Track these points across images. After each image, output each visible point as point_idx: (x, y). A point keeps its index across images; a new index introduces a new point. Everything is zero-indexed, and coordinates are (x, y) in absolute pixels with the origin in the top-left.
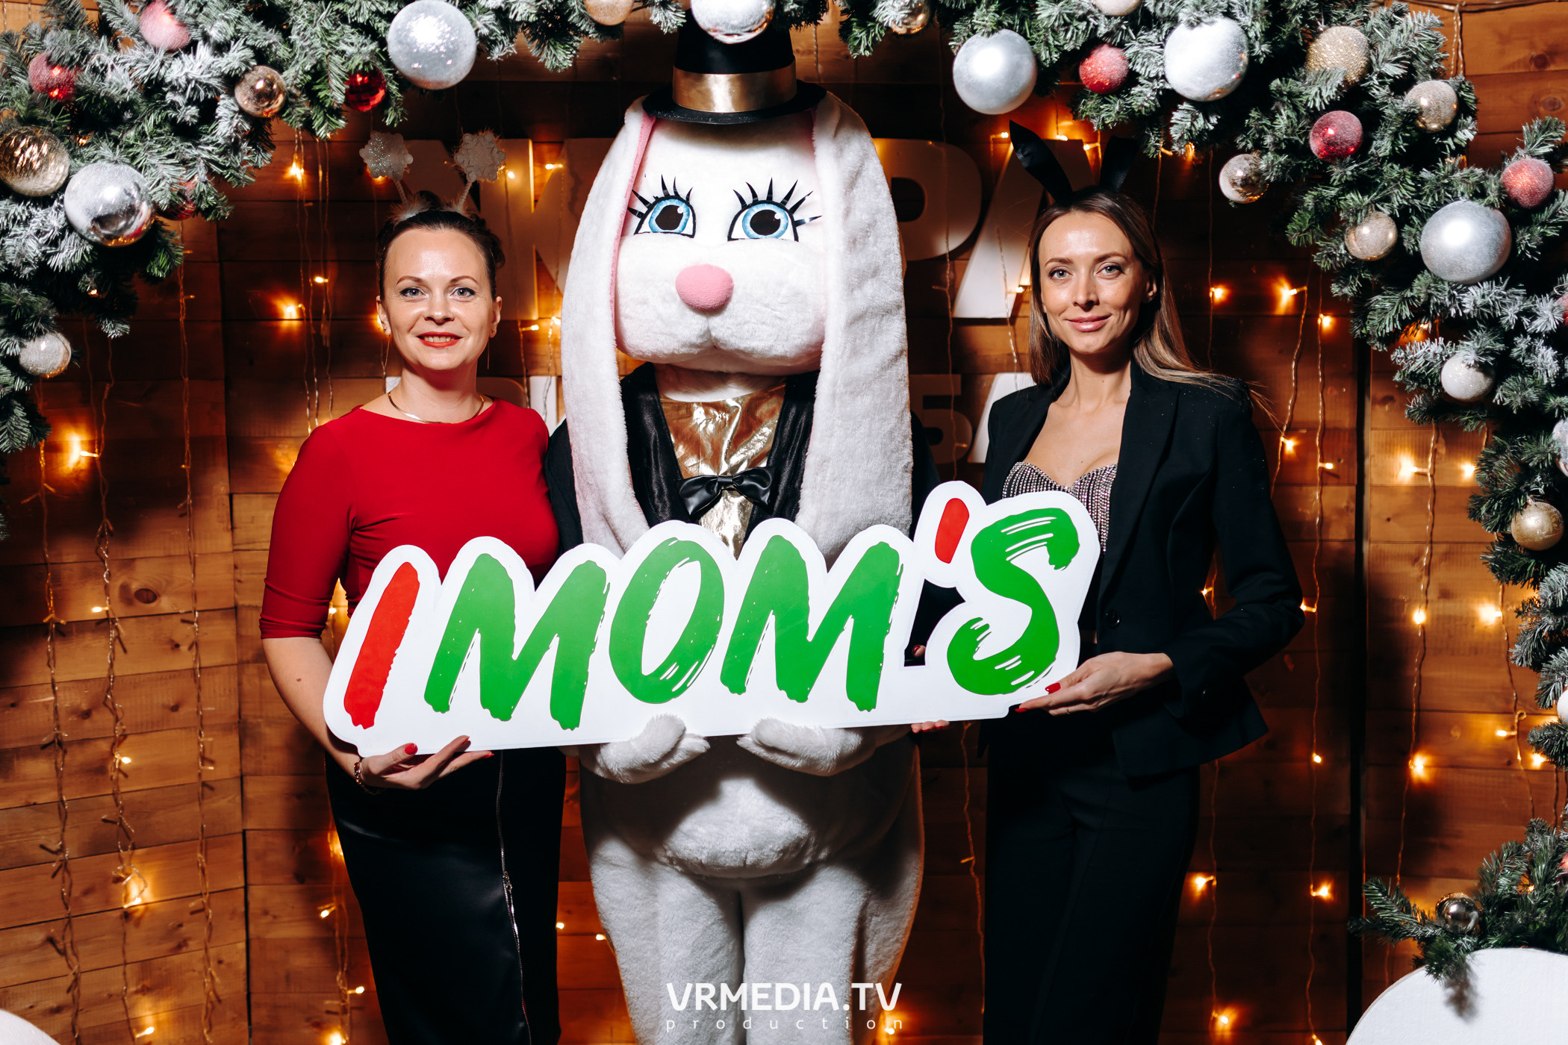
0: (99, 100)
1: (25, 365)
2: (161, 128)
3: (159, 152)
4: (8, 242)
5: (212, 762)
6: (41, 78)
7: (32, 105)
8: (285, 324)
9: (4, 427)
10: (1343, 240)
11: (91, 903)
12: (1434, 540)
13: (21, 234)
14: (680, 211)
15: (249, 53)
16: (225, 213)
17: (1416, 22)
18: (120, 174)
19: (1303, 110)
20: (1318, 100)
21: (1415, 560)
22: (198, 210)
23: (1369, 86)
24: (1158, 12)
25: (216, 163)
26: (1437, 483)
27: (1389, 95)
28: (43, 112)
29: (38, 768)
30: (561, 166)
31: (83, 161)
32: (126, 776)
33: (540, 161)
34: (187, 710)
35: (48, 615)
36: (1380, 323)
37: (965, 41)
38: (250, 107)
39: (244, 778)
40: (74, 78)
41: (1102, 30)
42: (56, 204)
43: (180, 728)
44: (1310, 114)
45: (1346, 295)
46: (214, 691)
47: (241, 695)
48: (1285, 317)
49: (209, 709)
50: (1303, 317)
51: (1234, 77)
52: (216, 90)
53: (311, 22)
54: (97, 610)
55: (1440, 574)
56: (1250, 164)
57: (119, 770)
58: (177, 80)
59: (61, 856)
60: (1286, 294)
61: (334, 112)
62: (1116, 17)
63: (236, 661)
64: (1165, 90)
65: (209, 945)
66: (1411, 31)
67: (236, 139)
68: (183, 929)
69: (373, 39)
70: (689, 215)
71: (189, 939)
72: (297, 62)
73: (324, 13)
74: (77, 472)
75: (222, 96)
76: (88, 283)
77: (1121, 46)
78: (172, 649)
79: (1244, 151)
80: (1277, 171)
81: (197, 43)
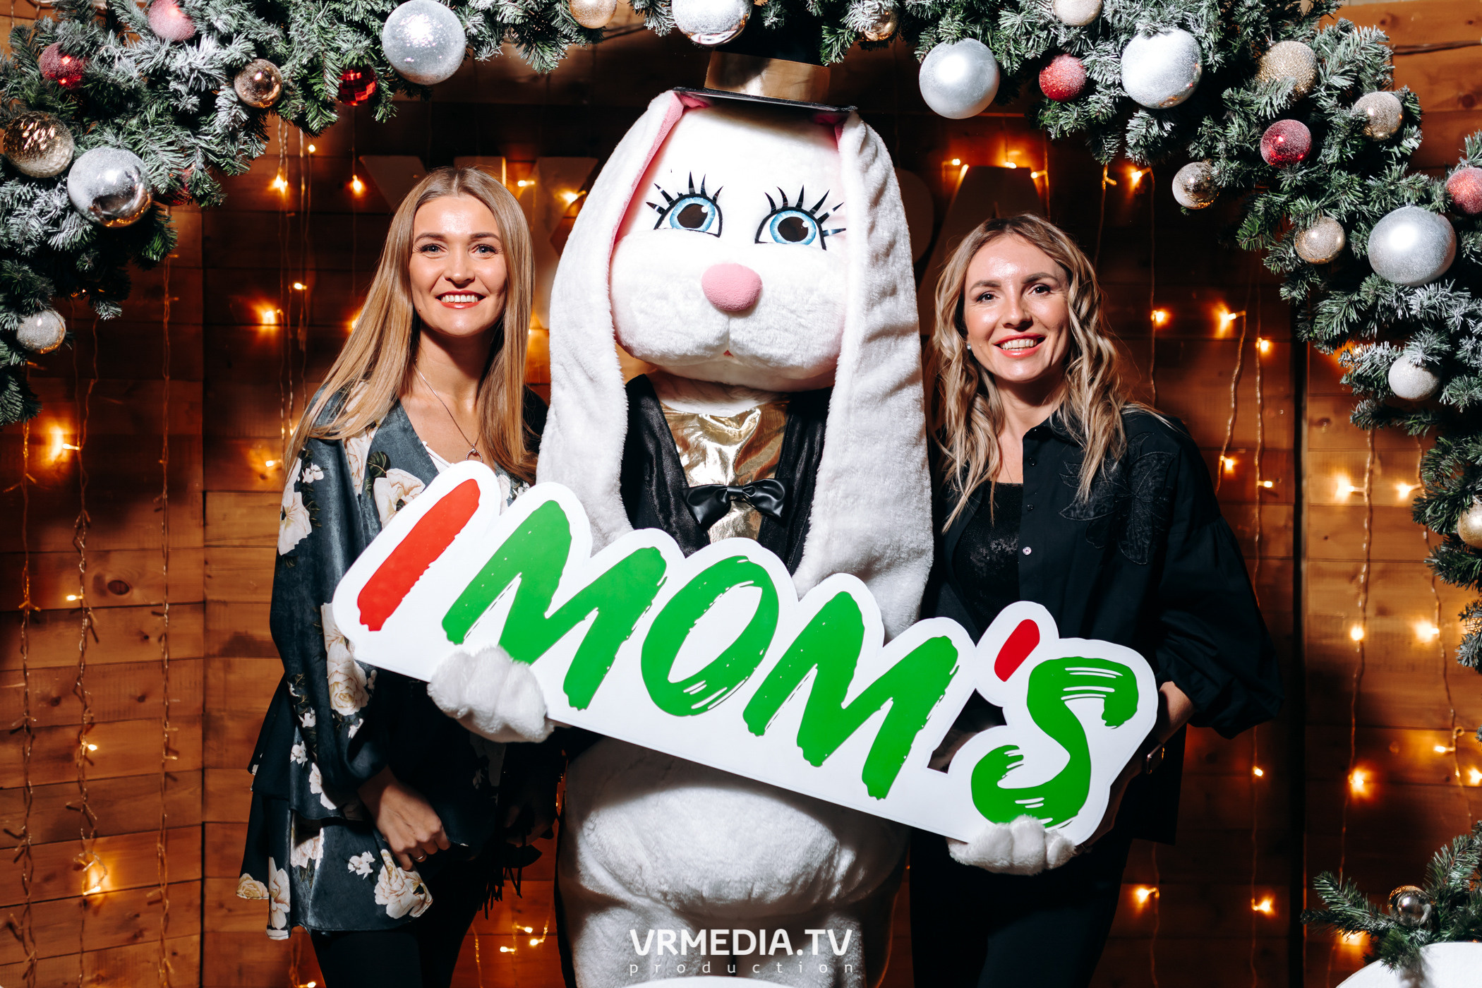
0: (105, 86)
1: (21, 340)
2: (162, 117)
3: (160, 139)
4: (12, 220)
5: (176, 753)
6: (52, 66)
7: (42, 91)
8: (263, 329)
10: (1293, 245)
11: (51, 890)
12: (1371, 558)
13: (25, 214)
14: (704, 210)
15: (250, 46)
16: (219, 199)
17: (1363, 36)
18: (122, 157)
19: (1254, 119)
20: (1268, 109)
21: (1353, 577)
22: (194, 195)
23: (1317, 97)
24: (1116, 21)
25: (213, 153)
26: (1374, 503)
27: (1337, 106)
28: (51, 98)
29: (7, 753)
30: (533, 183)
31: (86, 148)
32: (92, 763)
34: (154, 701)
35: (23, 601)
36: (1328, 326)
37: (930, 50)
38: (248, 98)
39: (206, 770)
40: (83, 67)
41: (1062, 39)
42: (59, 185)
43: (146, 719)
44: (1261, 122)
45: (1294, 299)
46: (181, 684)
47: (206, 688)
48: (1224, 340)
49: (175, 700)
50: (1242, 340)
51: (1188, 85)
52: (216, 81)
53: (309, 20)
54: (71, 598)
55: (1377, 592)
56: (1203, 171)
57: (86, 758)
59: (24, 841)
60: (1225, 319)
61: (328, 105)
62: (1075, 28)
63: (203, 655)
64: (1121, 98)
65: (165, 937)
66: (1357, 45)
67: (234, 128)
68: (140, 919)
69: (368, 35)
70: (714, 215)
72: (295, 56)
73: (322, 12)
74: (58, 464)
75: (222, 87)
76: (86, 262)
77: (1080, 55)
78: (142, 640)
79: (1195, 159)
80: (1228, 177)
81: (201, 35)
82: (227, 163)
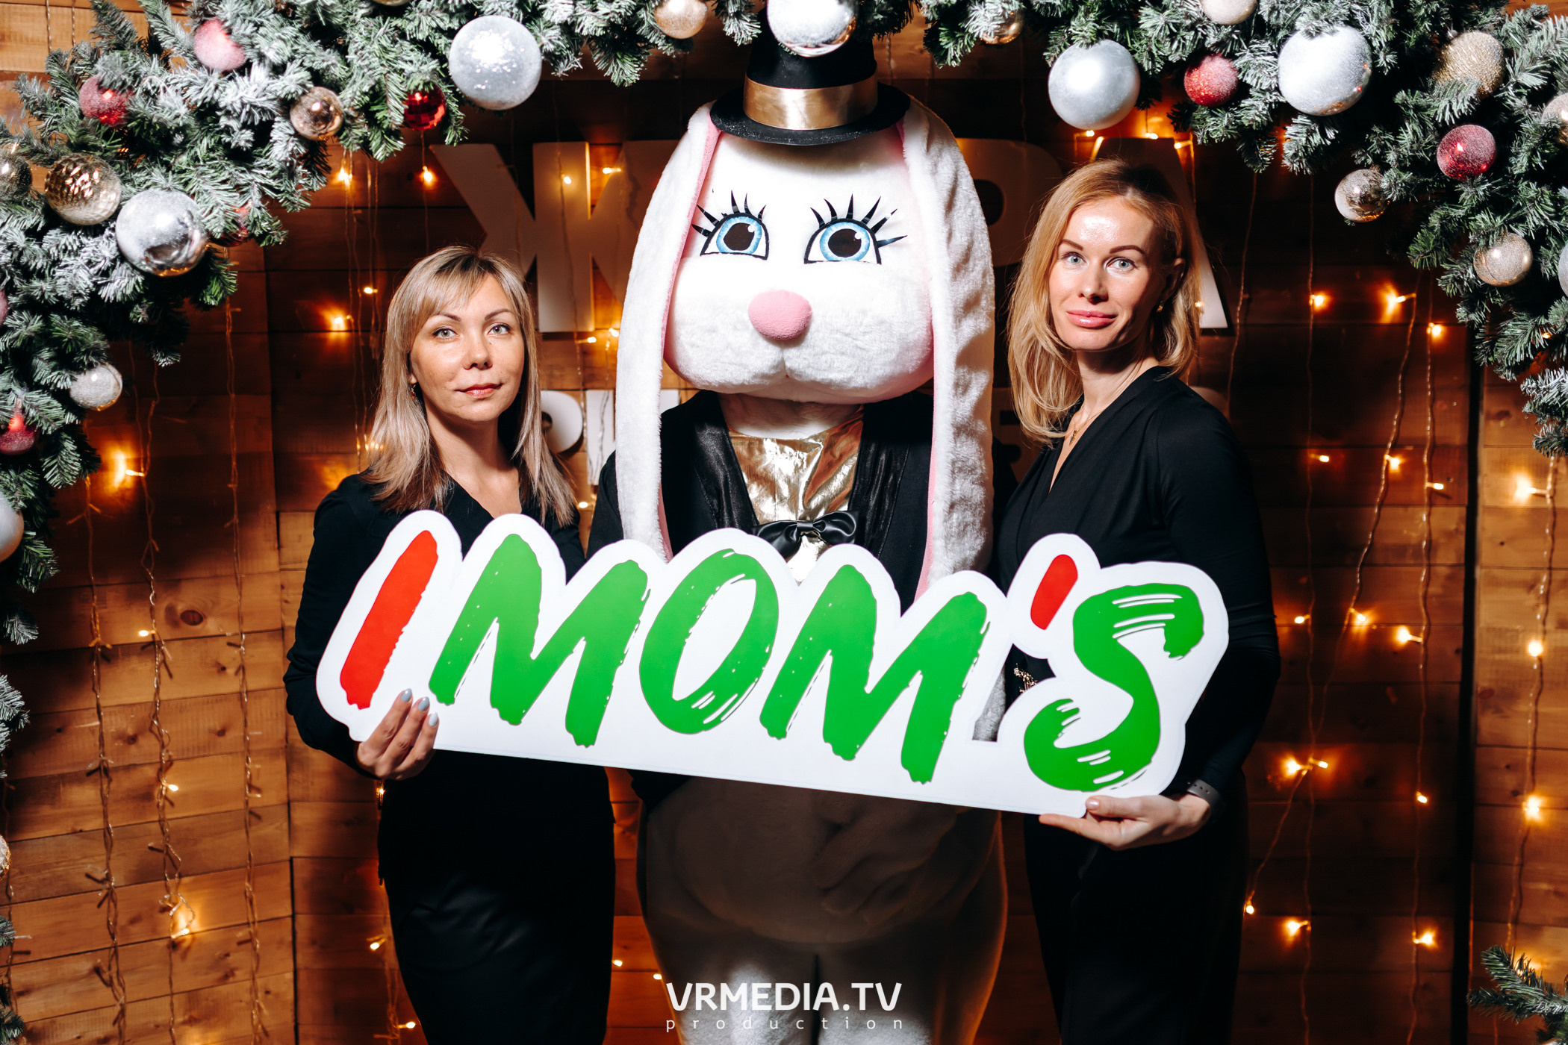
0: (151, 125)
1: (76, 399)
2: (214, 152)
3: (213, 178)
4: (59, 273)
5: (259, 790)
6: (93, 103)
7: (83, 131)
8: (333, 336)
9: (54, 461)
10: (1472, 263)
11: (138, 932)
12: (1553, 565)
13: (72, 265)
14: (751, 229)
15: (305, 75)
16: (279, 238)
17: (1559, 28)
18: (173, 202)
19: (1431, 125)
20: (1448, 113)
21: (1531, 586)
22: (252, 235)
23: (1504, 96)
24: (1273, 20)
25: (271, 188)
26: (1557, 506)
27: (1527, 107)
28: (94, 137)
29: (85, 795)
30: (619, 170)
31: (134, 186)
32: (172, 804)
33: (597, 164)
34: (234, 735)
35: (94, 639)
36: (1510, 351)
37: (1061, 52)
38: (307, 131)
39: (292, 805)
40: (126, 103)
41: (1211, 40)
42: (107, 232)
43: (226, 754)
44: (1438, 129)
45: (1472, 322)
46: (261, 715)
48: (1391, 326)
49: (256, 733)
50: (1411, 326)
51: (1355, 90)
52: (271, 112)
53: (368, 39)
54: (144, 634)
55: (1559, 601)
56: (1370, 181)
57: (166, 798)
58: (231, 105)
59: (107, 885)
60: (1392, 302)
61: (392, 133)
62: (1226, 26)
64: (1277, 103)
65: (256, 975)
66: (1552, 38)
67: (291, 162)
68: (230, 959)
69: (433, 57)
70: (761, 234)
71: (237, 969)
72: (354, 82)
73: (382, 29)
74: (122, 491)
75: (277, 119)
76: (140, 314)
77: (1231, 57)
78: (219, 672)
79: (1362, 166)
80: (1400, 191)
81: (252, 63)
82: (286, 199)
